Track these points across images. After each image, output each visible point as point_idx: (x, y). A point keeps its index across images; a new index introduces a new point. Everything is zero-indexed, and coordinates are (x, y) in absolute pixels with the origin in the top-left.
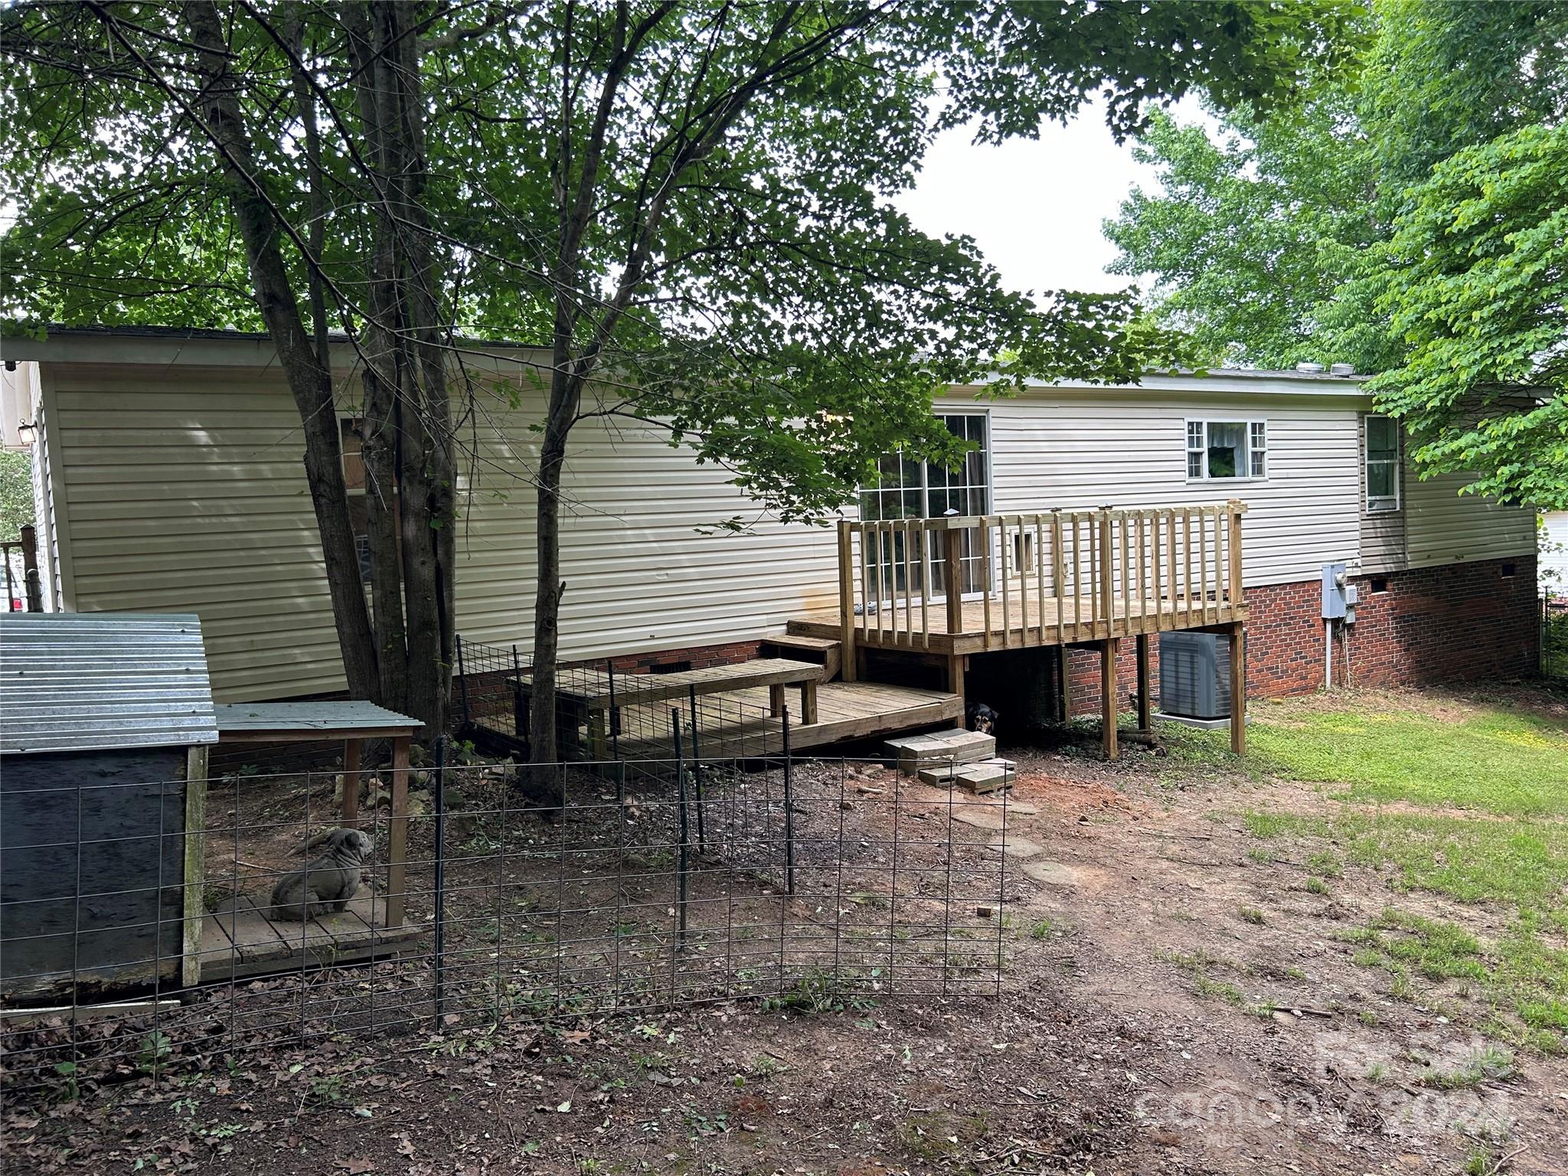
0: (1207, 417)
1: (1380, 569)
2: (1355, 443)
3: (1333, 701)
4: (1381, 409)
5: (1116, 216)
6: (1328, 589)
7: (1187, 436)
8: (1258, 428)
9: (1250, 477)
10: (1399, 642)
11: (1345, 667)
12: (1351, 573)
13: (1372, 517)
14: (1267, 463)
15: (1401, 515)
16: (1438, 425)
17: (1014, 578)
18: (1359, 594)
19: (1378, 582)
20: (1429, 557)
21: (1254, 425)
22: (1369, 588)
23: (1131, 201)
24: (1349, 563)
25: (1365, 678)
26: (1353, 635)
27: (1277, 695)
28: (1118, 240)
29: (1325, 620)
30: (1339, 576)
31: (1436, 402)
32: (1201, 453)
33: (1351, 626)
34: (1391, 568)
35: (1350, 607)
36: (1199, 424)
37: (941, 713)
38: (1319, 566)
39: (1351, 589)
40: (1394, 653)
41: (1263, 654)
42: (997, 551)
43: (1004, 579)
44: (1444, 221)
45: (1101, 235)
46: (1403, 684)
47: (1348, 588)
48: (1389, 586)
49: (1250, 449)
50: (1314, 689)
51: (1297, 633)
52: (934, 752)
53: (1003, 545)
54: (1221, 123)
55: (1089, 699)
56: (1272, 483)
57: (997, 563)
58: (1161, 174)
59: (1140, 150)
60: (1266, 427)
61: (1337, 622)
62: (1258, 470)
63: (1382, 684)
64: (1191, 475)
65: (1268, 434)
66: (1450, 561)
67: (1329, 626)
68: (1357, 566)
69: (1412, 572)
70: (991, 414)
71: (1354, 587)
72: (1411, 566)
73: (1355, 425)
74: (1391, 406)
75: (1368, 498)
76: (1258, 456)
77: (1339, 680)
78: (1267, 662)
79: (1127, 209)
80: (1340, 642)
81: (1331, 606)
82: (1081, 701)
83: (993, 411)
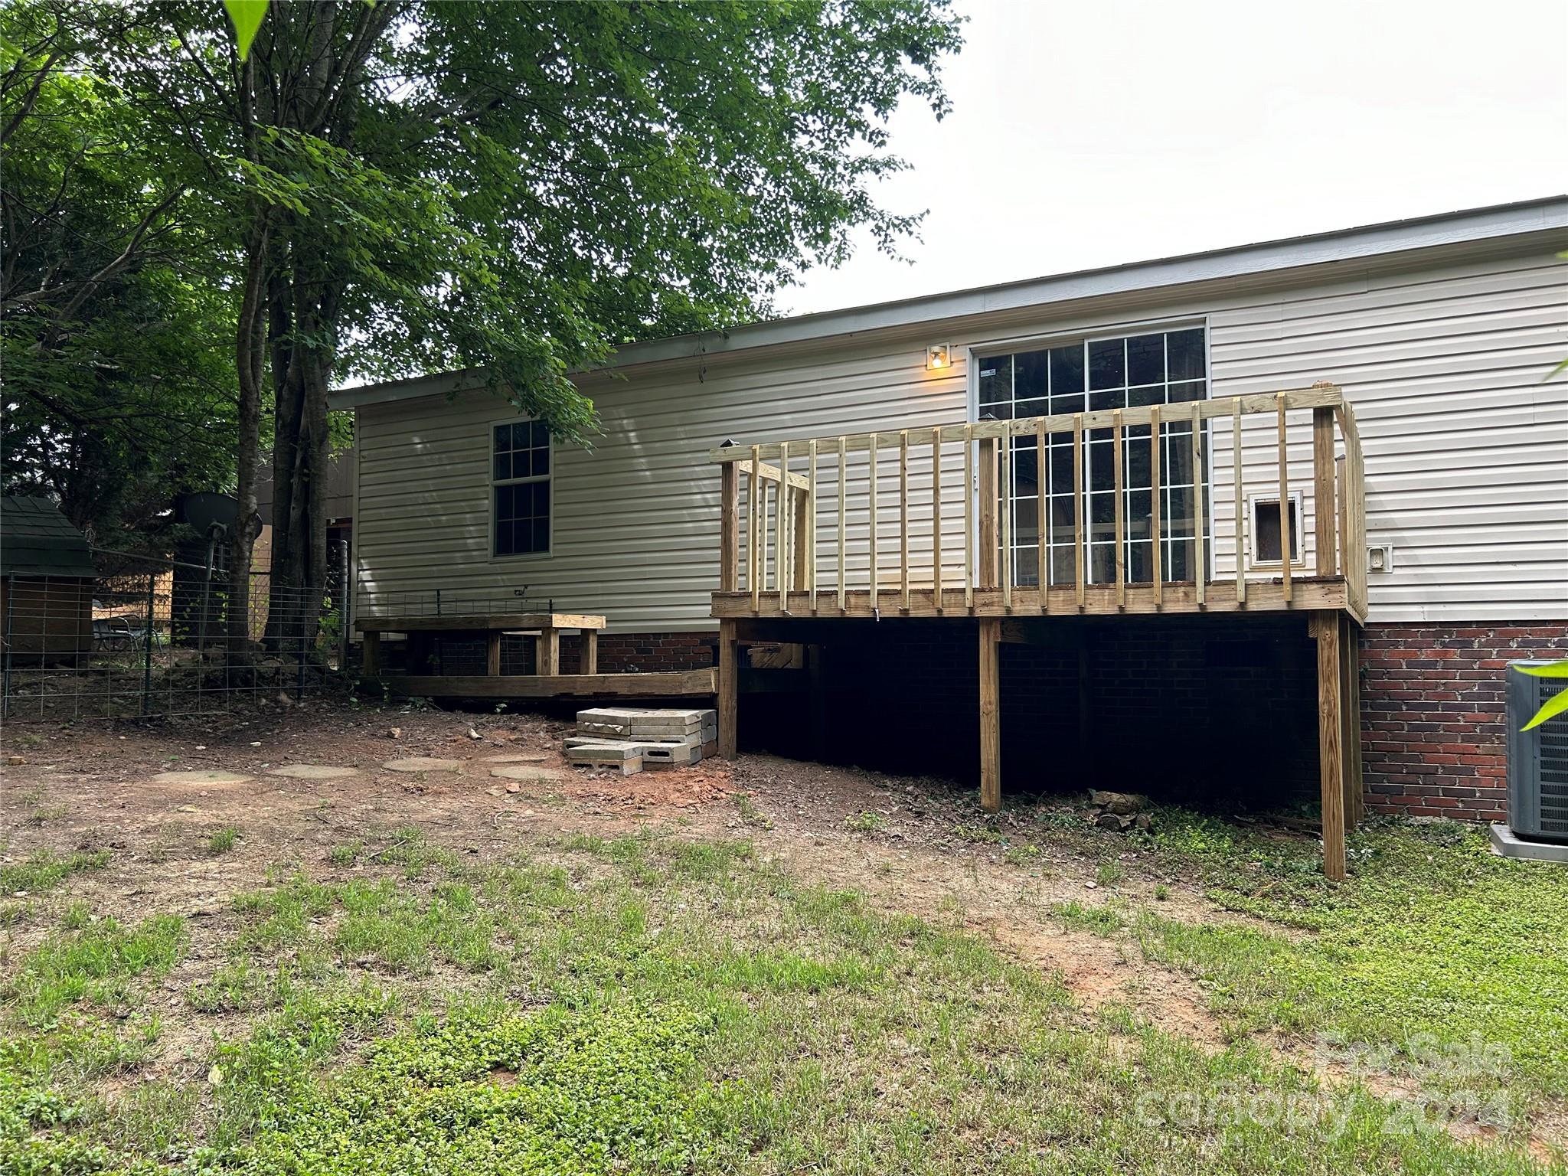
70: (1211, 324)
83: (1213, 319)
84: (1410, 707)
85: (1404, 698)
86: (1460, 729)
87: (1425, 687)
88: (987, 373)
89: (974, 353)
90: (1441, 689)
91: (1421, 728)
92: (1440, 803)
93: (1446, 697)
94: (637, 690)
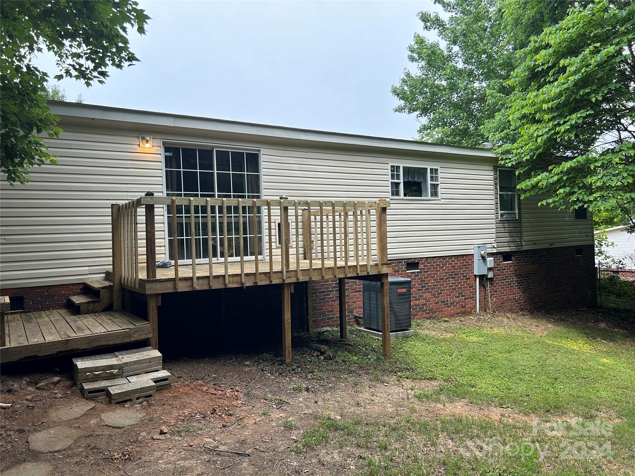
0: (403, 164)
1: (507, 249)
2: (492, 183)
3: (479, 320)
4: (503, 162)
5: (398, 84)
6: (477, 259)
7: (390, 173)
8: (434, 171)
9: (429, 197)
10: (519, 288)
11: (488, 301)
12: (489, 251)
13: (502, 222)
14: (440, 191)
15: (519, 221)
16: (530, 170)
17: (277, 248)
18: (495, 263)
19: (506, 256)
20: (535, 244)
21: (431, 170)
22: (501, 259)
23: (405, 77)
24: (488, 246)
25: (500, 308)
26: (492, 284)
27: (446, 317)
28: (398, 95)
29: (476, 276)
30: (483, 252)
31: (528, 157)
32: (399, 183)
33: (491, 279)
34: (514, 249)
35: (490, 269)
36: (398, 167)
37: (130, 336)
38: (472, 247)
39: (490, 260)
40: (517, 294)
41: (439, 294)
42: (265, 232)
43: (270, 249)
44: (535, 65)
45: (391, 93)
46: (522, 310)
47: (488, 259)
48: (513, 258)
49: (429, 182)
50: (470, 313)
51: (459, 283)
52: (97, 369)
53: (270, 229)
54: (448, 43)
55: (328, 319)
56: (443, 201)
57: (266, 239)
58: (420, 66)
59: (411, 56)
60: (439, 171)
61: (482, 278)
62: (435, 193)
63: (510, 310)
64: (393, 194)
65: (440, 175)
66: (547, 246)
67: (478, 280)
68: (494, 247)
69: (526, 251)
70: (261, 152)
71: (492, 258)
72: (525, 248)
73: (492, 173)
74: (508, 161)
75: (499, 212)
76: (435, 187)
77: (484, 308)
78: (441, 298)
79: (404, 81)
80: (485, 288)
81: (478, 269)
82: (322, 320)
83: (263, 151)
84: (320, 292)
85: (317, 289)
86: (330, 298)
87: (323, 285)
88: (168, 154)
89: (164, 143)
90: (326, 286)
91: (322, 299)
92: (326, 323)
93: (327, 288)
94: (95, 344)
